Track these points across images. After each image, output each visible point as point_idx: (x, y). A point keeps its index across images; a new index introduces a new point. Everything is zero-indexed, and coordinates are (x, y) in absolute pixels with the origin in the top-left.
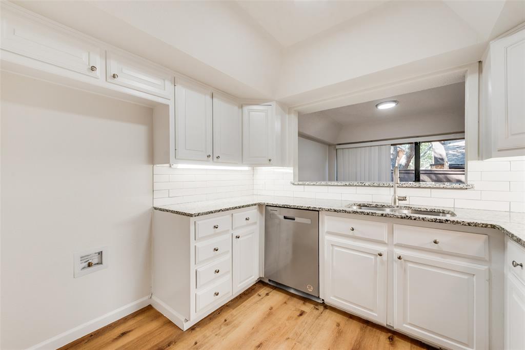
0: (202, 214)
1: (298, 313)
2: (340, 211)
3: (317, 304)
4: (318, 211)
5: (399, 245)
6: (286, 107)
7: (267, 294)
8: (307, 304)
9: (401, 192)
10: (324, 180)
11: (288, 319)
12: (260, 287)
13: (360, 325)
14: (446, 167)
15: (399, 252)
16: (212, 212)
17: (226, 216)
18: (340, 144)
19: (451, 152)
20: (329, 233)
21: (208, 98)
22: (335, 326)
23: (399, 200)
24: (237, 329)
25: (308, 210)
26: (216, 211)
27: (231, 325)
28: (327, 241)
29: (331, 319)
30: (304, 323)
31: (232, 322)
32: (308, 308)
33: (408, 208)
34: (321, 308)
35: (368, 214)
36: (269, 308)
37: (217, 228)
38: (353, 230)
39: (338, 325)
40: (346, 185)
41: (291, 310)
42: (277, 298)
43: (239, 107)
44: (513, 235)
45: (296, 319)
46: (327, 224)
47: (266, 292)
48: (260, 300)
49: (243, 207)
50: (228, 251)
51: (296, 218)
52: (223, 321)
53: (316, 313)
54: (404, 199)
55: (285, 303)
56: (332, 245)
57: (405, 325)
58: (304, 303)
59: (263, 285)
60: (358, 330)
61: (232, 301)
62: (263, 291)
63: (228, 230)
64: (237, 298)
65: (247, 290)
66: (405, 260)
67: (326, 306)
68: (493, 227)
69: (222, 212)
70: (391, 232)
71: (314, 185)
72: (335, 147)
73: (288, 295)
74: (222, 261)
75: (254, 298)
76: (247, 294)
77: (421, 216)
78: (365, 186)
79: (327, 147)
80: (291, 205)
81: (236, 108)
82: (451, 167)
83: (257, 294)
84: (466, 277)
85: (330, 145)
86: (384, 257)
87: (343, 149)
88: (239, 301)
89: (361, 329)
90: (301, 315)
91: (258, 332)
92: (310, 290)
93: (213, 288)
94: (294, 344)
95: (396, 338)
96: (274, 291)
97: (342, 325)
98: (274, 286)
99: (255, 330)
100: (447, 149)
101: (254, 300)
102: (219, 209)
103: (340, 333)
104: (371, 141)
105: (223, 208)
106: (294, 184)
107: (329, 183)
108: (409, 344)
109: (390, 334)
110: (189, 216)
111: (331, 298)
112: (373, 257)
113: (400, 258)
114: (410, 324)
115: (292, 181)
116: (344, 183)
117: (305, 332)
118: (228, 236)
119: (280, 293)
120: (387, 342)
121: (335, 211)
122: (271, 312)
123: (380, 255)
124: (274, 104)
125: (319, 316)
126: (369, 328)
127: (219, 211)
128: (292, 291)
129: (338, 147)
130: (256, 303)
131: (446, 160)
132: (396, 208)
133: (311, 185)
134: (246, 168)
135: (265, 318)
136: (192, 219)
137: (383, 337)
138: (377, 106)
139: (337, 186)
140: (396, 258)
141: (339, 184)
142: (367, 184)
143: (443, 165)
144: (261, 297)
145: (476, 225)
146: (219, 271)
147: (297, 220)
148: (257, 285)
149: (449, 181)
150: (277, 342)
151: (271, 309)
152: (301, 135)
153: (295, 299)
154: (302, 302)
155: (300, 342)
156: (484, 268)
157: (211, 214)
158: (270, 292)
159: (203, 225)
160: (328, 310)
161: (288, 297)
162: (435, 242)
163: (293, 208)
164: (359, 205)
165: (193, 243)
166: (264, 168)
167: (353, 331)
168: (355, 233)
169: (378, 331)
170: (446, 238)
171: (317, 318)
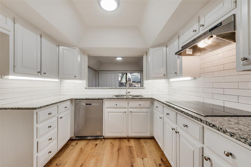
0: (43, 107)
1: (95, 145)
2: (112, 98)
3: (101, 139)
4: (103, 99)
5: (131, 108)
6: (83, 51)
7: (77, 144)
8: (97, 140)
9: (128, 90)
10: (93, 87)
11: (91, 149)
12: (72, 142)
13: (119, 140)
14: (131, 82)
15: (131, 110)
16: (48, 105)
17: (55, 107)
18: (100, 71)
19: (132, 77)
20: (107, 108)
21: (39, 37)
22: (110, 144)
23: (128, 93)
24: (66, 165)
25: (98, 99)
26: (50, 105)
27: (61, 165)
28: (106, 111)
29: (108, 142)
30: (99, 148)
31: (61, 163)
32: (98, 142)
33: (130, 95)
34: (103, 140)
35: (122, 98)
36: (80, 149)
37: (51, 114)
38: (116, 105)
39: (111, 143)
40: (110, 88)
41: (91, 145)
42: (82, 144)
43: (57, 46)
44: (156, 100)
45: (95, 148)
46: (106, 104)
47: (76, 143)
48: (74, 147)
49: (64, 101)
50: (56, 126)
51: (92, 104)
52: (55, 165)
53: (102, 142)
54: (129, 93)
55: (87, 144)
56: (108, 112)
57: (132, 134)
58: (96, 141)
59: (73, 141)
60: (118, 142)
61: (56, 154)
62: (74, 143)
63: (56, 115)
64: (59, 152)
65: (64, 146)
66: (132, 112)
67: (105, 139)
68: (152, 98)
69: (54, 105)
70: (128, 104)
71: (97, 89)
72: (98, 72)
73: (87, 140)
74: (52, 133)
75: (70, 148)
76: (65, 148)
77: (137, 97)
78: (117, 88)
79: (94, 71)
80: (90, 98)
81: (55, 46)
82: (133, 82)
83: (71, 146)
84: (146, 114)
85: (95, 71)
86: (126, 113)
87: (101, 73)
88: (61, 153)
89: (119, 141)
90: (96, 146)
91: (78, 161)
92: (99, 134)
93: (47, 149)
94: (97, 157)
95: (129, 139)
96: (80, 141)
97: (113, 143)
98: (79, 139)
99: (76, 161)
100: (132, 75)
101: (70, 149)
102: (52, 103)
103: (113, 145)
104: (112, 71)
105: (54, 102)
106: (86, 88)
107: (103, 88)
108: (133, 140)
109: (128, 139)
110: (33, 109)
111: (108, 134)
112: (123, 114)
113: (131, 112)
114: (134, 133)
115: (85, 87)
116: (109, 88)
117: (100, 151)
118: (56, 118)
119: (83, 141)
120: (127, 141)
121: (110, 98)
122: (82, 150)
123: (125, 112)
124: (77, 49)
125: (103, 143)
126: (121, 140)
127: (52, 104)
128: (89, 138)
129: (99, 72)
130: (72, 149)
131: (131, 79)
132: (127, 96)
133: (95, 89)
134: (57, 80)
135: (80, 154)
136: (35, 111)
137: (126, 141)
138: (116, 58)
139: (107, 89)
140: (130, 112)
141: (108, 88)
142: (118, 88)
143: (130, 81)
144: (74, 146)
145: (149, 98)
146: (51, 138)
147: (93, 104)
148: (69, 142)
149: (133, 86)
150: (89, 160)
151: (81, 149)
152: (89, 67)
153: (91, 141)
154: (95, 141)
155: (100, 155)
156: (149, 110)
157: (48, 107)
158: (78, 142)
159: (42, 114)
160: (106, 140)
161: (88, 141)
162: (140, 105)
163: (91, 99)
164: (116, 96)
165: (35, 125)
166: (66, 80)
167: (117, 143)
168: (117, 106)
169: (124, 140)
170: (142, 103)
171: (103, 144)
